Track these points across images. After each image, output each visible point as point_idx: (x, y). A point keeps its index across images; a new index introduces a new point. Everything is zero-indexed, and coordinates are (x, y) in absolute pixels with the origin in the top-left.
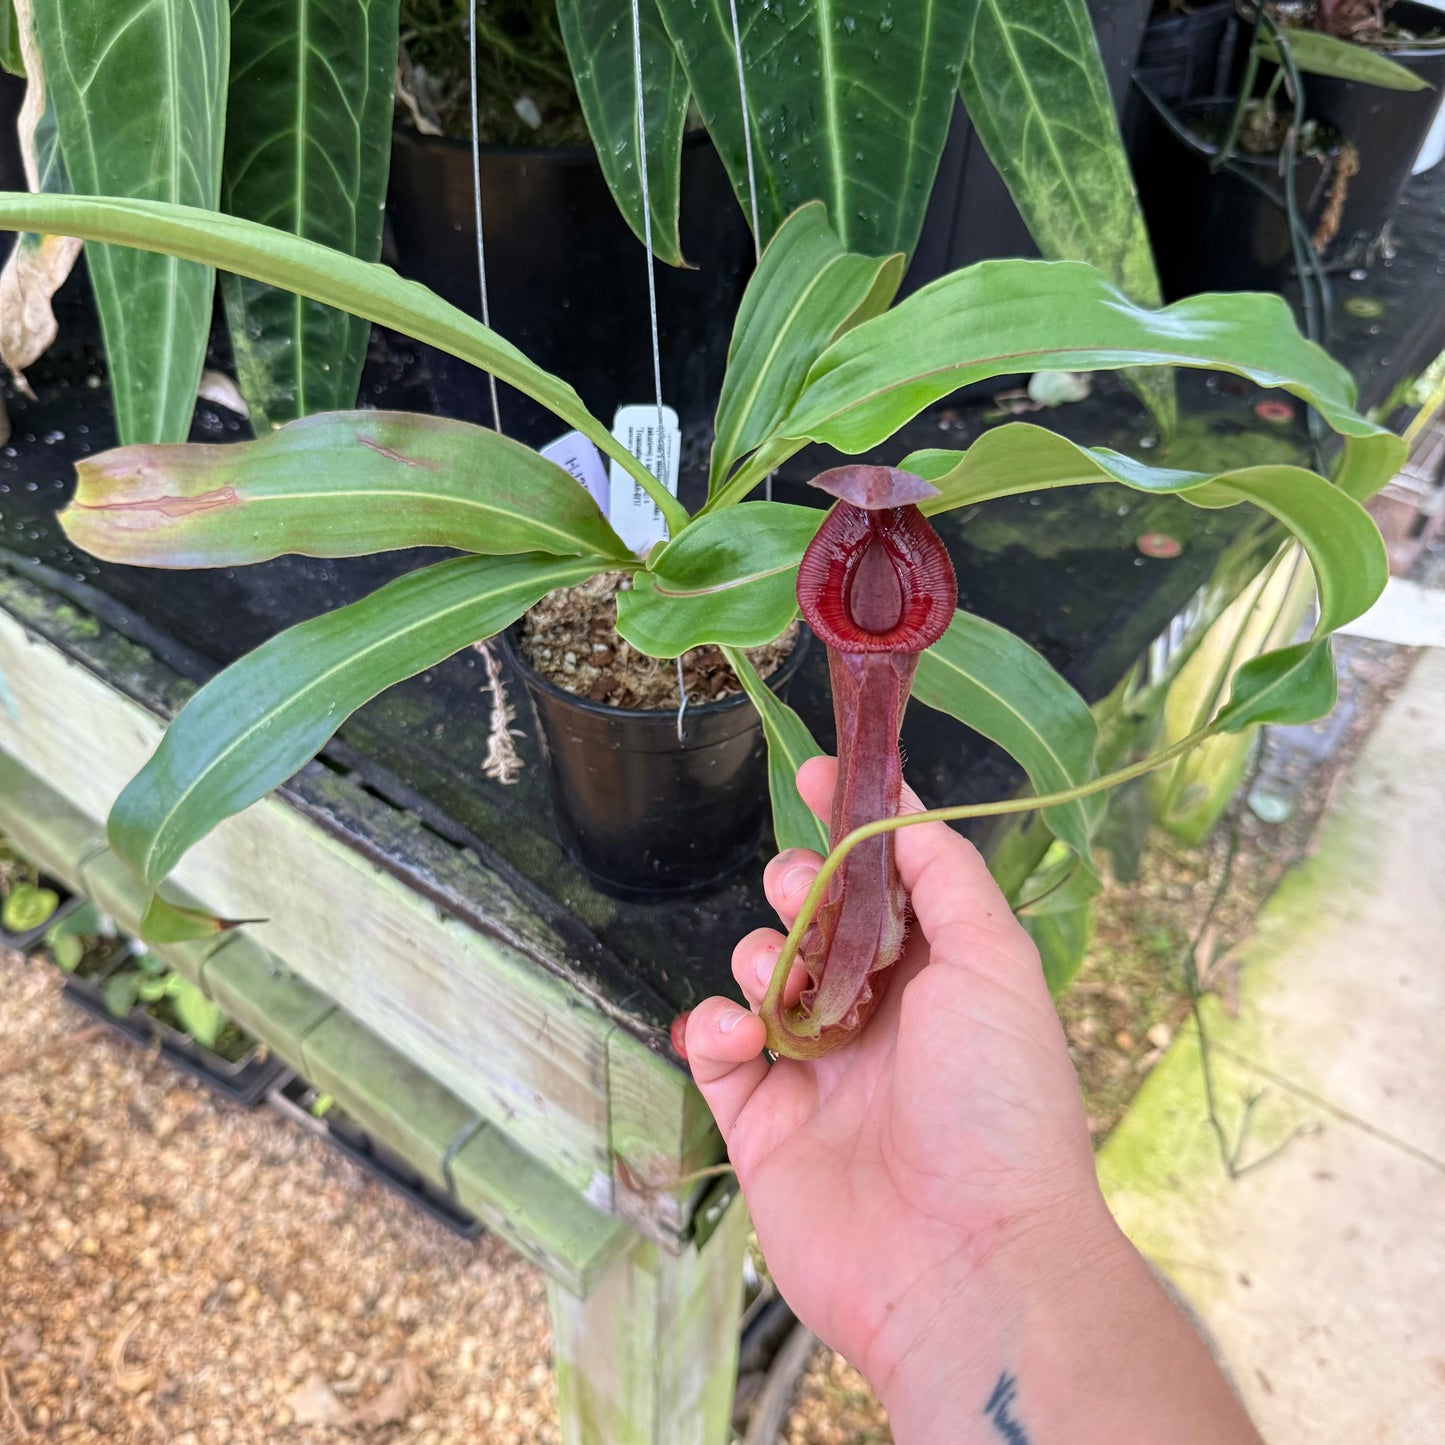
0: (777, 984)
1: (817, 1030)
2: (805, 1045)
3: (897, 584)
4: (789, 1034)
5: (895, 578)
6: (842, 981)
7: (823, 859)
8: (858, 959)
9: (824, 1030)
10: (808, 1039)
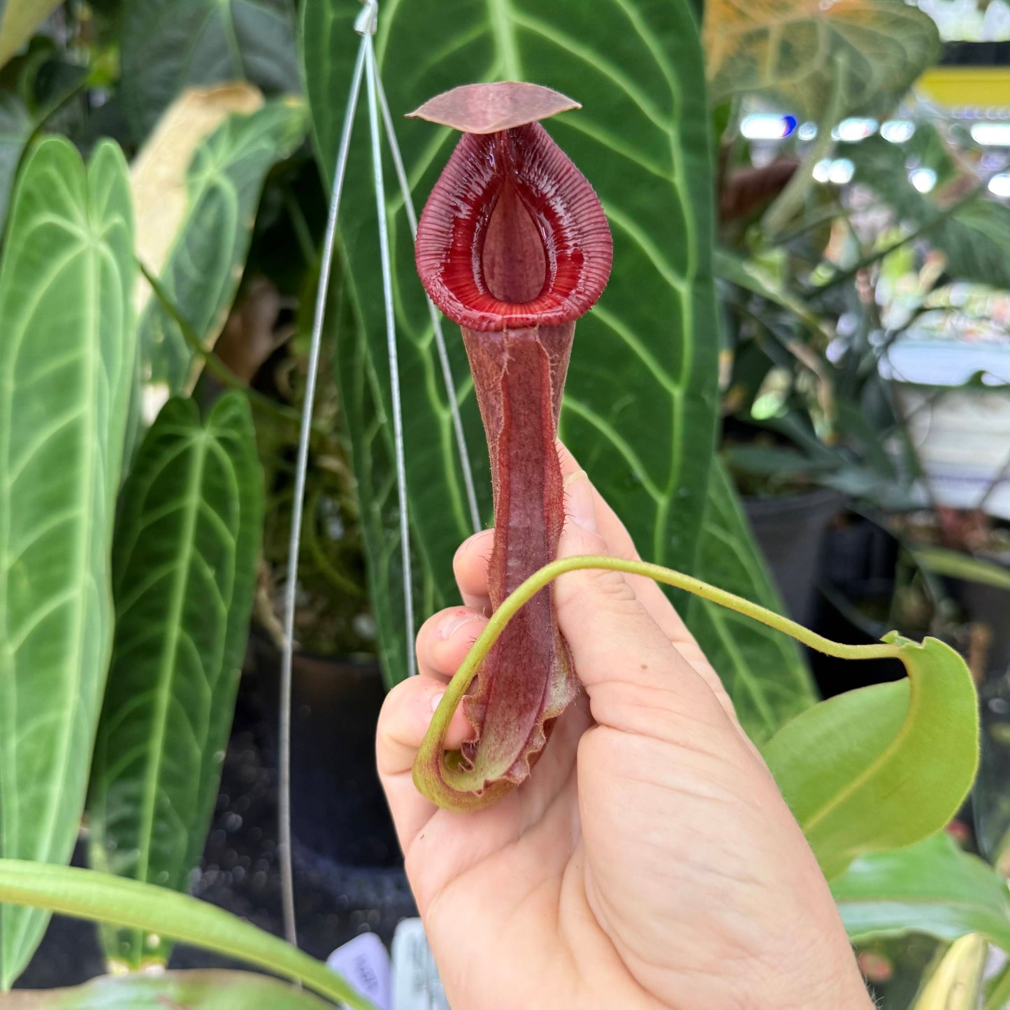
0: (437, 730)
1: (479, 784)
2: (465, 800)
3: (540, 245)
4: (448, 788)
5: (536, 236)
6: (508, 723)
7: (489, 614)
8: (525, 696)
9: (487, 785)
10: (469, 794)
